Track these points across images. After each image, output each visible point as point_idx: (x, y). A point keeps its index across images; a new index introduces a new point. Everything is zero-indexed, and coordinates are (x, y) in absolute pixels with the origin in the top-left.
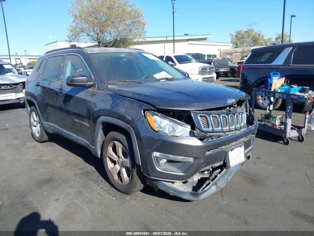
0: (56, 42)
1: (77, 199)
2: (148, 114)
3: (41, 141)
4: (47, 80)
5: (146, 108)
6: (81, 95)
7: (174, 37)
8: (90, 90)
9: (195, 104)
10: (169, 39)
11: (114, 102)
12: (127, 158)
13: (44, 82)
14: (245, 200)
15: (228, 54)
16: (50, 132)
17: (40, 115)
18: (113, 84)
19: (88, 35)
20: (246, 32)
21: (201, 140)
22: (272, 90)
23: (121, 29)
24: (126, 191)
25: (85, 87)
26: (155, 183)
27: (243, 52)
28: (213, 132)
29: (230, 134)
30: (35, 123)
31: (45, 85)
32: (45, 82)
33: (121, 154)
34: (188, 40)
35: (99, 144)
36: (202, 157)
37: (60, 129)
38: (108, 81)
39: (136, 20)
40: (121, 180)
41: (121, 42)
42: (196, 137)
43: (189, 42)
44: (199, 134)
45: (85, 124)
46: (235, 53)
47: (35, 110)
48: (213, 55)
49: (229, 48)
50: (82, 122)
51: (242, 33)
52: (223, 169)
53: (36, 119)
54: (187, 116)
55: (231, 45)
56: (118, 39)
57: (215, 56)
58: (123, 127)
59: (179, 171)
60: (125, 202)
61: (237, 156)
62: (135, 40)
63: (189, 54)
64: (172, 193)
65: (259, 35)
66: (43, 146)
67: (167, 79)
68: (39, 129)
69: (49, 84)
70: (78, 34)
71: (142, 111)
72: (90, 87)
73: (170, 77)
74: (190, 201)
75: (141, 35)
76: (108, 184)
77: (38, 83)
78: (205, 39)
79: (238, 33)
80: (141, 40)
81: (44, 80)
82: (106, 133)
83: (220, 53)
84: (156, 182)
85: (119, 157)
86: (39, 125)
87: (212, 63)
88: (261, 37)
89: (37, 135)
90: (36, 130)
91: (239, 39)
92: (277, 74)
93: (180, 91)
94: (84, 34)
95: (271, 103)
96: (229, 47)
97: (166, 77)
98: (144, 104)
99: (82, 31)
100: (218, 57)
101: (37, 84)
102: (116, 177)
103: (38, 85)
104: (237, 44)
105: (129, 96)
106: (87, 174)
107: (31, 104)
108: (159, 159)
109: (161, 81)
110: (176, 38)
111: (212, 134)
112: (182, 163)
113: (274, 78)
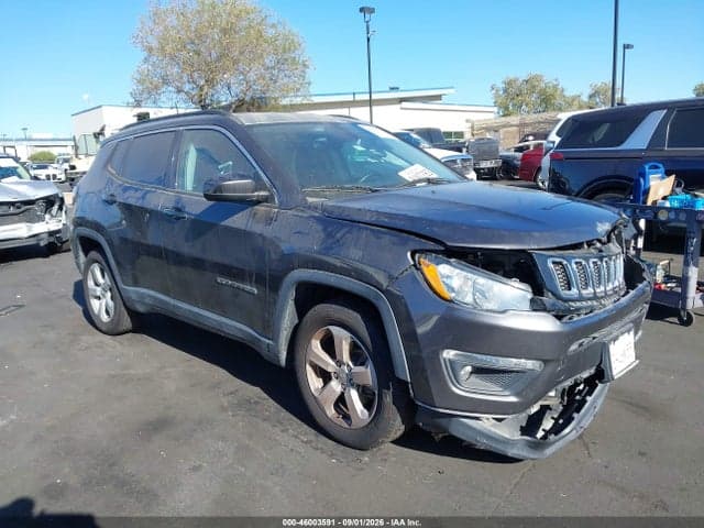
0: (100, 107)
1: (243, 466)
2: (424, 261)
3: (115, 332)
4: (136, 190)
5: (418, 247)
6: (238, 221)
7: (370, 93)
8: (261, 209)
9: (536, 234)
10: (358, 97)
11: (329, 235)
12: (362, 364)
13: (127, 194)
14: (642, 454)
15: (488, 129)
16: (141, 309)
17: (116, 272)
18: (316, 195)
19: (179, 91)
20: (527, 82)
21: (559, 317)
22: (649, 203)
23: (252, 76)
24: (360, 442)
25: (246, 203)
26: (443, 421)
27: (522, 125)
28: (581, 298)
29: (609, 304)
30: (99, 291)
31: (132, 201)
32: (130, 193)
33: (346, 357)
34: (402, 100)
35: (285, 332)
36: (562, 358)
37: (172, 301)
38: (303, 187)
39: (287, 57)
40: (346, 417)
41: (253, 105)
42: (549, 312)
43: (404, 104)
44: (553, 305)
45: (248, 288)
46: (504, 126)
47: (100, 258)
48: (455, 133)
49: (492, 116)
50: (237, 284)
51: (519, 83)
52: (597, 385)
53: (101, 280)
54: (514, 265)
55: (495, 109)
56: (247, 99)
57: (460, 135)
58: (360, 293)
59: (507, 393)
60: (362, 469)
61: (623, 354)
62: (285, 102)
63: (412, 130)
64: (483, 443)
65: (555, 87)
66: (121, 344)
67: (429, 181)
68: (111, 303)
69: (143, 198)
70: (156, 88)
71: (409, 254)
72: (258, 202)
73: (435, 176)
74: (521, 460)
75: (298, 90)
76: (306, 426)
77: (112, 195)
78: (438, 97)
79: (509, 83)
80: (298, 100)
81: (126, 189)
82: (302, 308)
83: (472, 128)
84: (447, 420)
85: (340, 363)
86: (109, 294)
87: (465, 150)
88: (559, 92)
89: (105, 318)
90: (101, 305)
91: (511, 97)
92: (656, 167)
93: (485, 206)
94: (170, 88)
95: (639, 232)
96: (489, 115)
97: (426, 176)
98: (413, 237)
99: (166, 82)
100: (468, 136)
101: (110, 198)
102: (331, 412)
103: (110, 202)
104: (507, 108)
105: (367, 219)
106: (247, 404)
107: (89, 245)
108: (457, 367)
109: (418, 185)
110: (374, 97)
111: (578, 304)
112: (513, 375)
113: (651, 176)
